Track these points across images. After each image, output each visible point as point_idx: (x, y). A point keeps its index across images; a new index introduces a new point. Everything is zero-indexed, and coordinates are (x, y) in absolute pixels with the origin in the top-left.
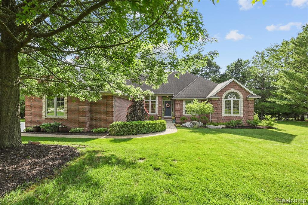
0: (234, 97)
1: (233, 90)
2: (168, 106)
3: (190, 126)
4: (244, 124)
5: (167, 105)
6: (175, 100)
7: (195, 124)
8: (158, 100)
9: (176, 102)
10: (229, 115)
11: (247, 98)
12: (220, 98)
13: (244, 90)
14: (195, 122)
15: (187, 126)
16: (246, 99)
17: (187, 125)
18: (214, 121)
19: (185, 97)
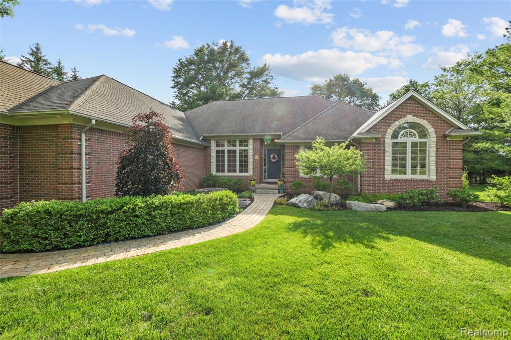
0: (414, 134)
1: (410, 118)
2: (274, 158)
3: (305, 205)
4: (442, 200)
5: (272, 156)
6: (283, 146)
7: (321, 199)
8: (252, 147)
9: (286, 150)
10: (403, 177)
11: (445, 136)
12: (379, 136)
13: (438, 117)
14: (321, 193)
15: (300, 205)
16: (443, 138)
17: (300, 201)
18: (368, 190)
19: (303, 138)
